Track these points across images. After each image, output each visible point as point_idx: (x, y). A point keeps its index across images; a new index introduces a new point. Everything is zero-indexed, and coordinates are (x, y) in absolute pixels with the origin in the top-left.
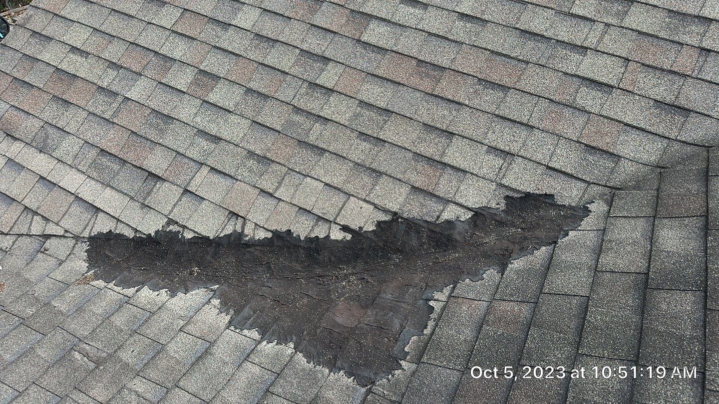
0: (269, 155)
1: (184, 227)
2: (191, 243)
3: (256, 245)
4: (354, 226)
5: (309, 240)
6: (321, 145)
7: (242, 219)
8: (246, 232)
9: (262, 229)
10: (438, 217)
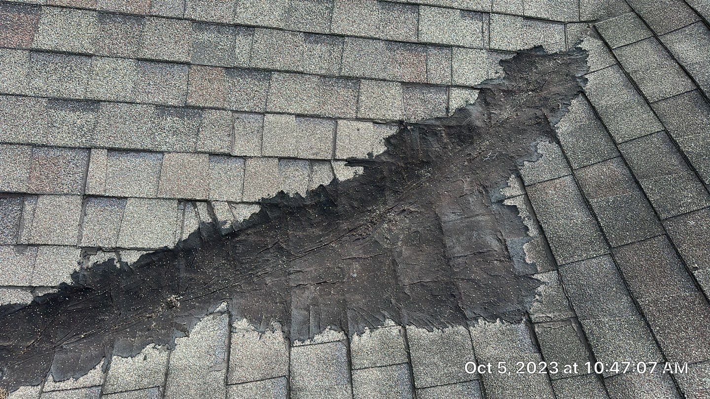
0: (191, 101)
1: (117, 250)
2: (142, 266)
3: (245, 229)
4: (361, 155)
5: (313, 194)
6: (262, 65)
7: (203, 203)
8: (220, 217)
9: (241, 205)
10: (447, 109)
